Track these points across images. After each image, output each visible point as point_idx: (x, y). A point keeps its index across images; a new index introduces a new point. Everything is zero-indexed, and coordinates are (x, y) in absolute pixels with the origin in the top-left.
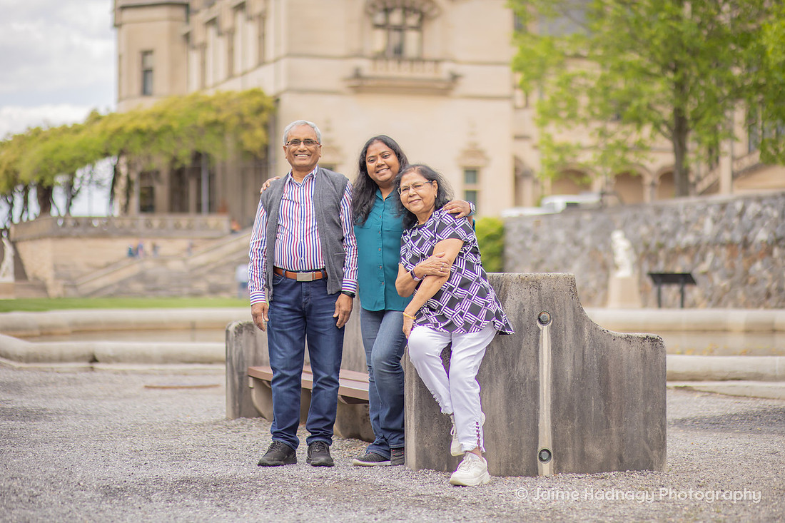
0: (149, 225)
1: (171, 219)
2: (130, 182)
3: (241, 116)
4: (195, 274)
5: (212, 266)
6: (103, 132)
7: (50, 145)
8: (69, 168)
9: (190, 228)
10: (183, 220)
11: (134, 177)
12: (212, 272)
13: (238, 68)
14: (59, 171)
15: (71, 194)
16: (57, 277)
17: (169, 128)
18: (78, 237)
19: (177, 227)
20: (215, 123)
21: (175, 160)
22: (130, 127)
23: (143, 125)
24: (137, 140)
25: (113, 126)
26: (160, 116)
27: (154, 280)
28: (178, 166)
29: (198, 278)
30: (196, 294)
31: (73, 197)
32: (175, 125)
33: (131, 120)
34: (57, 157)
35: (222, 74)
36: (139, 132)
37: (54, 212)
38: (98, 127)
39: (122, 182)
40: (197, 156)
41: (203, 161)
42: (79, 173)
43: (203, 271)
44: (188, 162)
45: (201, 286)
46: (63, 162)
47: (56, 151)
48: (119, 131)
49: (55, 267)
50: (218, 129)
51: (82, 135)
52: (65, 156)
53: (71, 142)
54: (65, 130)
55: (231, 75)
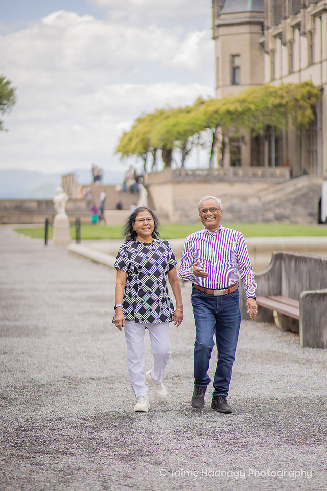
0: (235, 174)
1: (251, 171)
2: (224, 144)
3: (297, 100)
4: (265, 207)
5: (277, 202)
6: (205, 113)
7: (171, 121)
8: (183, 136)
9: (263, 176)
10: (259, 171)
11: (227, 140)
12: (278, 206)
13: (296, 68)
14: (177, 139)
15: (185, 153)
16: (176, 209)
17: (249, 110)
18: (189, 182)
19: (255, 175)
20: (280, 105)
21: (253, 131)
22: (223, 109)
23: (232, 108)
24: (229, 117)
25: (211, 109)
26: (243, 101)
27: (240, 211)
28: (255, 135)
29: (268, 210)
30: (267, 221)
31: (187, 154)
32: (253, 107)
33: (224, 104)
34: (175, 129)
35: (285, 71)
36: (229, 112)
37: (174, 166)
38: (202, 109)
39: (219, 145)
40: (268, 128)
41: (272, 130)
42: (190, 139)
43: (272, 205)
44: (261, 132)
45: (271, 215)
46: (179, 133)
47: (174, 126)
48: (216, 112)
49: (174, 203)
50: (282, 110)
51: (192, 115)
52: (181, 129)
53: (184, 119)
54: (181, 111)
55: (291, 72)
